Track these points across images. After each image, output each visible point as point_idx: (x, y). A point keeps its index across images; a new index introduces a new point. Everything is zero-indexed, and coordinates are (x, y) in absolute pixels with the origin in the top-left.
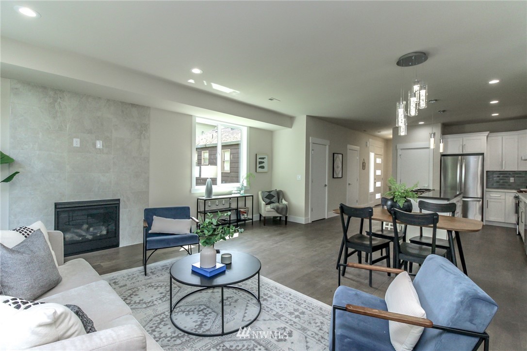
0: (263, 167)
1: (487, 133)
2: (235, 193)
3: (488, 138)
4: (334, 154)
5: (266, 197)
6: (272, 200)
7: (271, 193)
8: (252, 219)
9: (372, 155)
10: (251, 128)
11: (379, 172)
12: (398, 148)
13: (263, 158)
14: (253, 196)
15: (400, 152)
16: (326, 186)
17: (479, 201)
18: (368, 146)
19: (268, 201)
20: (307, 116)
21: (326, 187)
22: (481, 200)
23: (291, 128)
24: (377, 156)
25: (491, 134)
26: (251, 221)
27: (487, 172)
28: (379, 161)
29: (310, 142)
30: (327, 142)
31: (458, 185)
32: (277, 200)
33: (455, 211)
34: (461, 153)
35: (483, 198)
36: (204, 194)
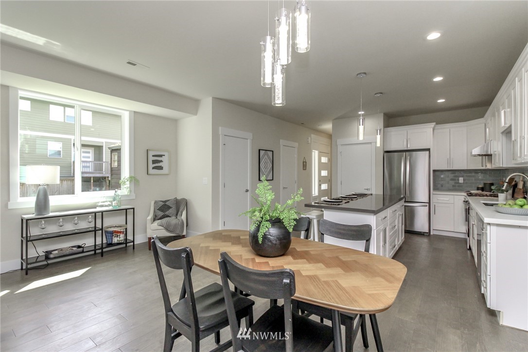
0: (161, 168)
1: (433, 125)
2: (102, 206)
3: (435, 131)
4: (259, 150)
5: (158, 209)
6: (167, 213)
7: (167, 203)
8: (133, 242)
9: (315, 154)
10: (136, 114)
11: (324, 173)
12: (338, 144)
13: (161, 156)
14: (134, 209)
15: (340, 148)
16: (247, 191)
17: (426, 206)
18: (309, 142)
19: (161, 214)
20: (213, 98)
21: (249, 193)
22: (428, 204)
23: (196, 115)
24: (321, 154)
25: (437, 125)
26: (132, 243)
27: (434, 171)
28: (324, 160)
29: (220, 133)
30: (250, 135)
31: (402, 188)
32: (175, 213)
33: (370, 239)
34: (406, 149)
35: (429, 203)
36: (33, 210)
